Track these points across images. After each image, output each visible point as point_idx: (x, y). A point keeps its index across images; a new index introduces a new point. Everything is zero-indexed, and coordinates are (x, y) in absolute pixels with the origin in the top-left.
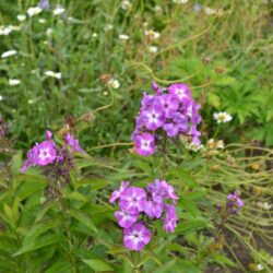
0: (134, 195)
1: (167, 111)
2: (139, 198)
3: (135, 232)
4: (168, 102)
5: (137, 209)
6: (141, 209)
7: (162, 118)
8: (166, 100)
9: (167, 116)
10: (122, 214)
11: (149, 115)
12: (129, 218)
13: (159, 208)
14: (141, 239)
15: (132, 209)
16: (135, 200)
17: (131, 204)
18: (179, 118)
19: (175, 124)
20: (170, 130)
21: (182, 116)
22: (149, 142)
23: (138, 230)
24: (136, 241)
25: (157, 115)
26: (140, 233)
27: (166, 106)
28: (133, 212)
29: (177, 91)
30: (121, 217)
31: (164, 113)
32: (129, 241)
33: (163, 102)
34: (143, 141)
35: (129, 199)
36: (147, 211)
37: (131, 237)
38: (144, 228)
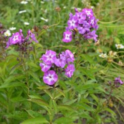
0: (50, 54)
1: (80, 20)
2: (52, 56)
3: (50, 75)
4: (81, 16)
5: (51, 62)
6: (53, 62)
7: (77, 24)
8: (80, 14)
9: (79, 22)
10: (43, 64)
11: (71, 22)
12: (47, 66)
13: (63, 63)
14: (53, 79)
15: (48, 61)
16: (50, 57)
17: (48, 59)
18: (86, 24)
19: (84, 27)
20: (80, 30)
21: (88, 24)
22: (69, 35)
23: (51, 74)
24: (50, 80)
25: (75, 22)
26: (52, 76)
27: (80, 18)
28: (48, 63)
29: (86, 11)
30: (43, 66)
31: (78, 21)
32: (46, 80)
33: (78, 16)
34: (66, 35)
35: (47, 56)
36: (56, 63)
37: (47, 77)
38: (54, 73)
